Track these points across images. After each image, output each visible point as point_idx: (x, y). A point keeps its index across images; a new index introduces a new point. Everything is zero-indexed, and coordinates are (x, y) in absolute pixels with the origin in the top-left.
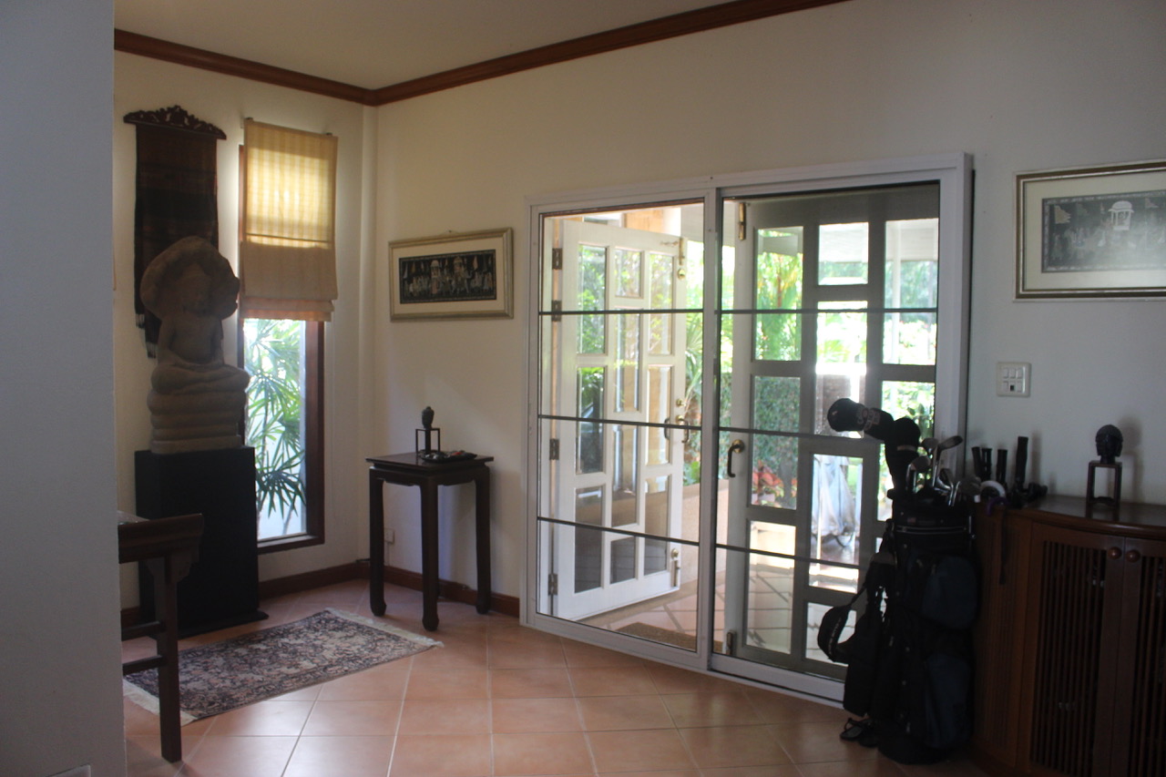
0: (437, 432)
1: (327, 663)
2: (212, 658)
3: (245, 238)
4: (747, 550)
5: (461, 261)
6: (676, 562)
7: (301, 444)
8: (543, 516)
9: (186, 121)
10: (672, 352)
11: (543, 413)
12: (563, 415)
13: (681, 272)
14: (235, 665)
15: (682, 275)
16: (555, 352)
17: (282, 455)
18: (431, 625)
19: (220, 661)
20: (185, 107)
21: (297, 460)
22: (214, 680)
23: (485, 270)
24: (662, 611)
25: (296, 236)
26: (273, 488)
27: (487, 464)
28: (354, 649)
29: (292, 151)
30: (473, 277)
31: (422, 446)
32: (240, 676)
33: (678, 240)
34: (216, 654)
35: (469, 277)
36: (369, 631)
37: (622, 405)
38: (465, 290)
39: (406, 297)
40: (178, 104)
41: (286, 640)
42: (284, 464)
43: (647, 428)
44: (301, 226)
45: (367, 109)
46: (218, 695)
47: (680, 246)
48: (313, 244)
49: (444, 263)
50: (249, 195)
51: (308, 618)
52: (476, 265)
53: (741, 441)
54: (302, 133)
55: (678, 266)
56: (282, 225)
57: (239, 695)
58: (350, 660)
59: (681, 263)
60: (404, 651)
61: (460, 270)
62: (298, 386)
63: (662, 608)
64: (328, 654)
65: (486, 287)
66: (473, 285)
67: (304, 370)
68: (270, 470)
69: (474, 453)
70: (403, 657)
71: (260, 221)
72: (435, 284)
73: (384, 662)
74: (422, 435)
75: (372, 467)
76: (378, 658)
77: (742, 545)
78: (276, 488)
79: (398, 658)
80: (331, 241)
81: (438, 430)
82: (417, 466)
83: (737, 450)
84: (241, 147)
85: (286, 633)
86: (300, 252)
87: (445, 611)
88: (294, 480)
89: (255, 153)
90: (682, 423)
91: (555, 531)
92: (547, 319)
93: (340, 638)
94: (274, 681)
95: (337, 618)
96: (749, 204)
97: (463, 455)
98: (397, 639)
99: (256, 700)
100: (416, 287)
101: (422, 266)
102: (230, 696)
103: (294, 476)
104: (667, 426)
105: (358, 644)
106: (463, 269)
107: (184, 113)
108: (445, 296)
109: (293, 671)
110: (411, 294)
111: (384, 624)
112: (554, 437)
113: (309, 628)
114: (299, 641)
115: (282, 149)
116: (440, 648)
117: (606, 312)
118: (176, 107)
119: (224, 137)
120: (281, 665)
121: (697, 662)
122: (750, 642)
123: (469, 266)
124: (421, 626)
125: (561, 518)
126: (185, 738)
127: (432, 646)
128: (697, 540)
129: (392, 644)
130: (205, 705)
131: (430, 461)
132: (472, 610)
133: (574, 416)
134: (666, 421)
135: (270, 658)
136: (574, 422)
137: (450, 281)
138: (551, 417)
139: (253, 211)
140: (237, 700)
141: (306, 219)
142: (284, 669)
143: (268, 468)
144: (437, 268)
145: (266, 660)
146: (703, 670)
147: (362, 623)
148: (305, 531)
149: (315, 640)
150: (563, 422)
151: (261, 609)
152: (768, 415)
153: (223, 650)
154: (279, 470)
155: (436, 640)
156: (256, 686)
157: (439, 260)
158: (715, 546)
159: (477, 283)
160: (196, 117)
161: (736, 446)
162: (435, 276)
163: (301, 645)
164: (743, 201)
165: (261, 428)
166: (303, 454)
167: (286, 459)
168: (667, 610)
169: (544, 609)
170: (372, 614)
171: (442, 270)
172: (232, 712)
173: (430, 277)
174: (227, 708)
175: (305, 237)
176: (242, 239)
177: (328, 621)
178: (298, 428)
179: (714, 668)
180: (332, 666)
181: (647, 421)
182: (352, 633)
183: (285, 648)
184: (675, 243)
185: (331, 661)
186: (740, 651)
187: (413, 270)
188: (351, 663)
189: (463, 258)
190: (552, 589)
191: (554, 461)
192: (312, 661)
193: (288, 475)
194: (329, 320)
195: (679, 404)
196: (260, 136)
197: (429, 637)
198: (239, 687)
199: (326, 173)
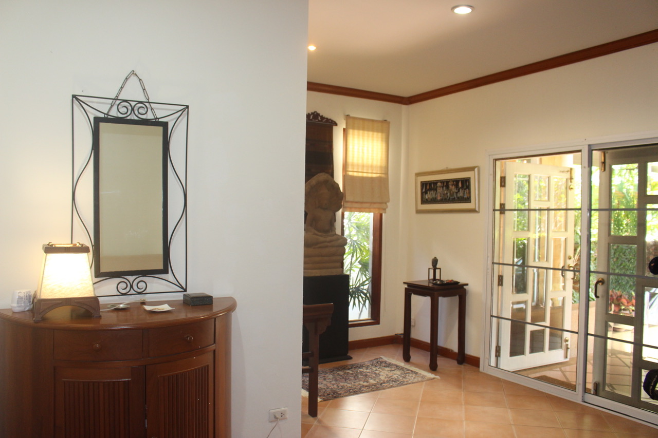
0: (439, 270)
1: (382, 382)
2: (327, 375)
3: (346, 173)
4: (606, 338)
5: (452, 183)
6: (567, 345)
7: (369, 274)
8: (494, 315)
9: (319, 118)
10: (566, 230)
11: (495, 262)
12: (505, 262)
13: (571, 187)
14: (338, 379)
15: (572, 188)
16: (502, 229)
17: (360, 280)
18: (433, 367)
19: (331, 376)
20: (318, 112)
21: (367, 282)
22: (329, 385)
23: (465, 187)
24: (558, 371)
25: (370, 171)
26: (355, 296)
27: (465, 287)
28: (395, 376)
29: (368, 130)
30: (459, 191)
31: (432, 277)
32: (341, 384)
33: (570, 170)
34: (329, 373)
35: (457, 191)
36: (402, 369)
37: (539, 258)
38: (455, 198)
39: (424, 201)
40: (316, 110)
41: (361, 370)
42: (360, 284)
43: (552, 270)
44: (372, 166)
45: (404, 107)
46: (332, 391)
47: (571, 173)
48: (378, 175)
49: (443, 184)
50: (348, 152)
51: (372, 360)
52: (460, 185)
53: (603, 279)
54: (373, 121)
55: (569, 183)
56: (363, 166)
57: (341, 392)
58: (393, 381)
59: (571, 182)
60: (420, 379)
61: (452, 188)
62: (369, 245)
63: (558, 369)
64: (382, 378)
65: (465, 196)
66: (459, 195)
67: (372, 237)
68: (354, 286)
69: (459, 281)
70: (419, 382)
71: (353, 165)
72: (439, 195)
73: (410, 383)
74: (432, 271)
75: (406, 287)
76: (407, 381)
77: (603, 335)
78: (357, 296)
79: (417, 382)
80: (387, 174)
81: (440, 269)
82: (428, 287)
83: (600, 284)
84: (344, 129)
85: (361, 366)
86: (372, 179)
87: (441, 362)
88: (365, 292)
89: (351, 132)
90: (572, 269)
91: (500, 323)
92: (497, 213)
93: (388, 371)
94: (357, 387)
95: (386, 361)
96: (607, 153)
97: (452, 282)
98: (416, 373)
99: (349, 395)
100: (430, 196)
101: (433, 186)
102: (337, 392)
103: (365, 290)
104: (563, 270)
105: (397, 374)
106: (453, 187)
107: (318, 114)
108: (444, 200)
109: (365, 384)
110: (427, 199)
111: (409, 366)
112: (500, 274)
113: (372, 365)
114: (368, 371)
115: (363, 129)
116: (438, 379)
117: (529, 210)
118: (315, 112)
119: (336, 125)
120: (360, 380)
121: (576, 397)
122: (607, 389)
123: (457, 186)
124: (429, 368)
125: (503, 316)
126: (319, 408)
127: (434, 378)
128: (577, 331)
129: (414, 375)
130: (326, 395)
131: (435, 284)
132: (455, 362)
133: (512, 263)
134: (562, 267)
135: (354, 377)
136: (511, 267)
137: (447, 193)
138: (499, 264)
139: (350, 160)
140: (340, 394)
141: (375, 163)
142: (361, 383)
143: (353, 285)
144: (440, 187)
145: (353, 378)
146: (579, 401)
147: (398, 365)
148: (370, 318)
149: (376, 370)
150: (505, 266)
151: (349, 354)
152: (629, 266)
153: (332, 371)
154: (358, 286)
155: (436, 375)
156: (349, 389)
157: (441, 182)
158: (587, 334)
159: (461, 194)
160: (323, 116)
161: (600, 282)
162: (440, 190)
163: (369, 372)
164: (603, 151)
165: (349, 266)
166: (371, 279)
167: (361, 282)
168: (561, 371)
169: (493, 363)
170: (403, 361)
171: (443, 187)
172: (338, 399)
173: (437, 191)
174: (336, 397)
175: (374, 172)
176: (344, 174)
177: (381, 362)
178: (368, 266)
179: (586, 401)
180: (384, 383)
181: (552, 267)
182: (393, 369)
183: (361, 373)
184: (568, 171)
185: (384, 381)
186: (601, 393)
187: (428, 187)
188: (393, 383)
189: (453, 181)
190: (498, 354)
191: (500, 287)
192: (375, 380)
193: (363, 289)
194: (385, 213)
195: (570, 258)
196: (354, 123)
197: (432, 373)
198: (341, 389)
199: (384, 140)
